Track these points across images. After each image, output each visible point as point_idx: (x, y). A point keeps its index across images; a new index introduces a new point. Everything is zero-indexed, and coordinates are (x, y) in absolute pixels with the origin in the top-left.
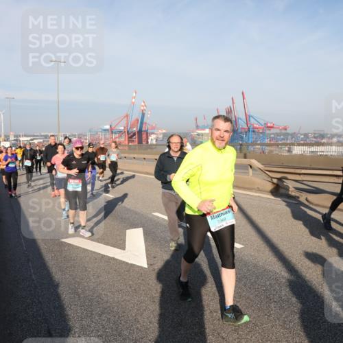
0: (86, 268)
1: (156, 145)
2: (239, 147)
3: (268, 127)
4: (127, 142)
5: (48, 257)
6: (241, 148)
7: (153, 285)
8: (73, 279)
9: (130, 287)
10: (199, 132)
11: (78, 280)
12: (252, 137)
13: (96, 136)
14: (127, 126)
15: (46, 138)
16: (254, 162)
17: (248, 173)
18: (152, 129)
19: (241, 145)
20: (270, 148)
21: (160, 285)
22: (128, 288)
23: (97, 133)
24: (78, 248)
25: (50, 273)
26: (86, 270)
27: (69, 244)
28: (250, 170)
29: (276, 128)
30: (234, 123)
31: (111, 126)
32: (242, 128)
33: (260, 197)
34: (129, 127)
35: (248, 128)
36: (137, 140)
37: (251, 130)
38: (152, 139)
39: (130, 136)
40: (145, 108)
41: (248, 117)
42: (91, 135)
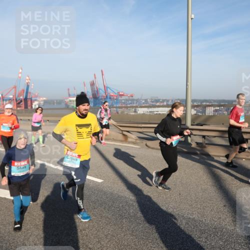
3: (120, 95)
4: (15, 107)
10: (71, 99)
18: (35, 97)
20: (121, 110)
29: (126, 96)
30: (96, 92)
31: (2, 95)
32: (102, 96)
33: (114, 145)
34: (17, 95)
35: (107, 96)
36: (23, 105)
37: (108, 97)
38: (35, 105)
39: (18, 102)
40: (29, 81)
41: (106, 88)
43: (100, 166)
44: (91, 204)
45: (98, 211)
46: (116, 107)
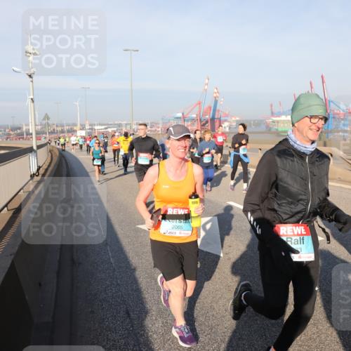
3: (350, 113)
10: (275, 119)
14: (200, 114)
15: (120, 127)
16: (336, 150)
18: (225, 117)
23: (169, 122)
31: (183, 114)
36: (209, 127)
38: (225, 127)
39: (202, 123)
40: (218, 94)
41: (328, 102)
42: (163, 123)
46: (343, 131)
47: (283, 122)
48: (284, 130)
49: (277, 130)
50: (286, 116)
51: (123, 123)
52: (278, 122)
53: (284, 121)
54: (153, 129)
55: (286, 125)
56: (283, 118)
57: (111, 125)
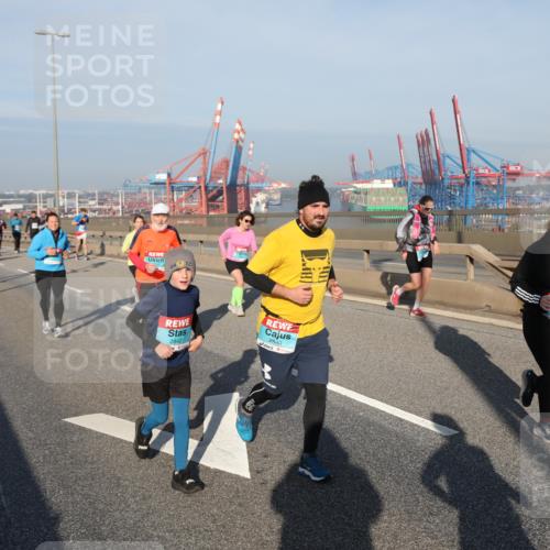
0: (119, 479)
1: (266, 216)
2: (446, 217)
3: (509, 174)
4: (204, 209)
5: (36, 456)
6: (449, 221)
7: (264, 515)
8: (90, 503)
9: (214, 521)
10: (359, 186)
11: (101, 506)
12: (474, 197)
13: (138, 197)
14: (205, 175)
15: (30, 202)
16: (479, 250)
17: (466, 274)
18: (257, 182)
19: (450, 213)
20: (513, 220)
21: (279, 516)
22: (209, 523)
23: (140, 192)
24: (101, 436)
25: (39, 492)
26: (119, 485)
27: (82, 430)
28: (471, 268)
29: (527, 175)
30: (435, 166)
31: (169, 175)
32: (452, 177)
33: (492, 324)
34: (208, 177)
35: (467, 178)
36: (225, 204)
37: (472, 180)
38: (257, 204)
39: (210, 196)
40: (242, 135)
41: (465, 152)
42: (126, 194)
43: (447, 389)
44: (421, 499)
45: (443, 522)
46: (497, 212)
47: (378, 192)
48: (378, 208)
49: (365, 208)
50: (383, 180)
51: (37, 193)
52: (366, 192)
53: (379, 189)
54: (105, 207)
55: (383, 199)
56: (377, 184)
57: (11, 196)
